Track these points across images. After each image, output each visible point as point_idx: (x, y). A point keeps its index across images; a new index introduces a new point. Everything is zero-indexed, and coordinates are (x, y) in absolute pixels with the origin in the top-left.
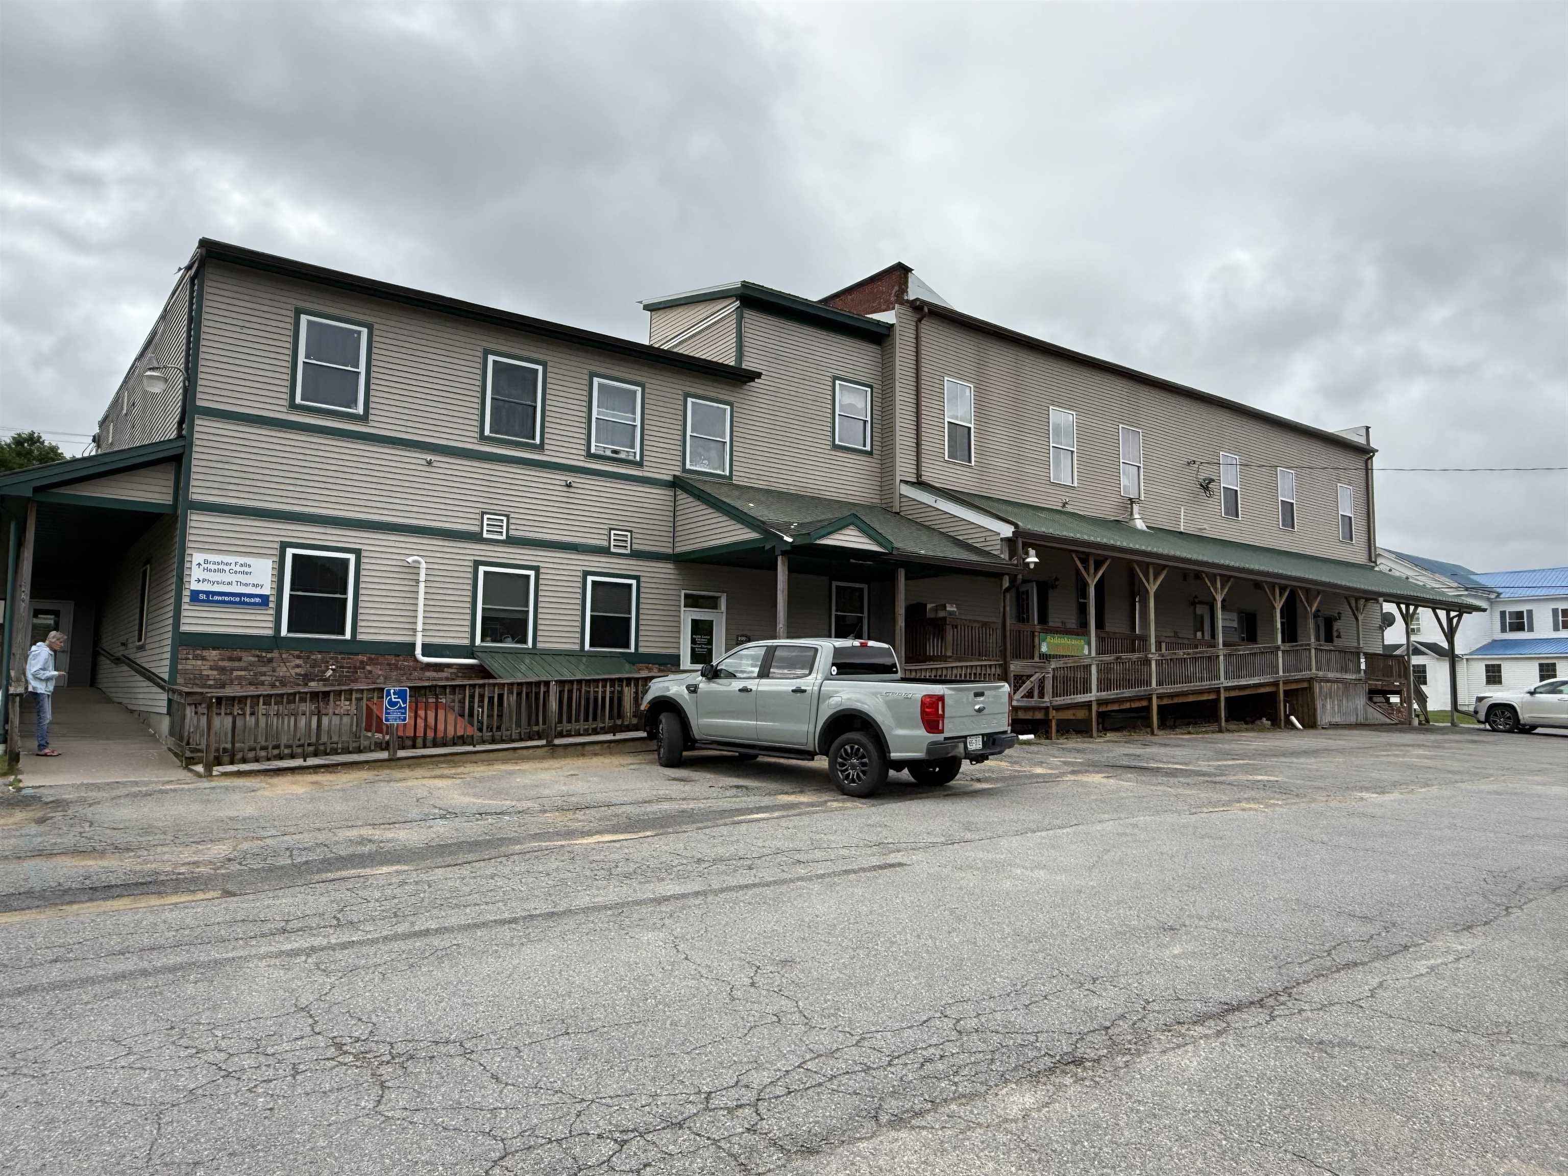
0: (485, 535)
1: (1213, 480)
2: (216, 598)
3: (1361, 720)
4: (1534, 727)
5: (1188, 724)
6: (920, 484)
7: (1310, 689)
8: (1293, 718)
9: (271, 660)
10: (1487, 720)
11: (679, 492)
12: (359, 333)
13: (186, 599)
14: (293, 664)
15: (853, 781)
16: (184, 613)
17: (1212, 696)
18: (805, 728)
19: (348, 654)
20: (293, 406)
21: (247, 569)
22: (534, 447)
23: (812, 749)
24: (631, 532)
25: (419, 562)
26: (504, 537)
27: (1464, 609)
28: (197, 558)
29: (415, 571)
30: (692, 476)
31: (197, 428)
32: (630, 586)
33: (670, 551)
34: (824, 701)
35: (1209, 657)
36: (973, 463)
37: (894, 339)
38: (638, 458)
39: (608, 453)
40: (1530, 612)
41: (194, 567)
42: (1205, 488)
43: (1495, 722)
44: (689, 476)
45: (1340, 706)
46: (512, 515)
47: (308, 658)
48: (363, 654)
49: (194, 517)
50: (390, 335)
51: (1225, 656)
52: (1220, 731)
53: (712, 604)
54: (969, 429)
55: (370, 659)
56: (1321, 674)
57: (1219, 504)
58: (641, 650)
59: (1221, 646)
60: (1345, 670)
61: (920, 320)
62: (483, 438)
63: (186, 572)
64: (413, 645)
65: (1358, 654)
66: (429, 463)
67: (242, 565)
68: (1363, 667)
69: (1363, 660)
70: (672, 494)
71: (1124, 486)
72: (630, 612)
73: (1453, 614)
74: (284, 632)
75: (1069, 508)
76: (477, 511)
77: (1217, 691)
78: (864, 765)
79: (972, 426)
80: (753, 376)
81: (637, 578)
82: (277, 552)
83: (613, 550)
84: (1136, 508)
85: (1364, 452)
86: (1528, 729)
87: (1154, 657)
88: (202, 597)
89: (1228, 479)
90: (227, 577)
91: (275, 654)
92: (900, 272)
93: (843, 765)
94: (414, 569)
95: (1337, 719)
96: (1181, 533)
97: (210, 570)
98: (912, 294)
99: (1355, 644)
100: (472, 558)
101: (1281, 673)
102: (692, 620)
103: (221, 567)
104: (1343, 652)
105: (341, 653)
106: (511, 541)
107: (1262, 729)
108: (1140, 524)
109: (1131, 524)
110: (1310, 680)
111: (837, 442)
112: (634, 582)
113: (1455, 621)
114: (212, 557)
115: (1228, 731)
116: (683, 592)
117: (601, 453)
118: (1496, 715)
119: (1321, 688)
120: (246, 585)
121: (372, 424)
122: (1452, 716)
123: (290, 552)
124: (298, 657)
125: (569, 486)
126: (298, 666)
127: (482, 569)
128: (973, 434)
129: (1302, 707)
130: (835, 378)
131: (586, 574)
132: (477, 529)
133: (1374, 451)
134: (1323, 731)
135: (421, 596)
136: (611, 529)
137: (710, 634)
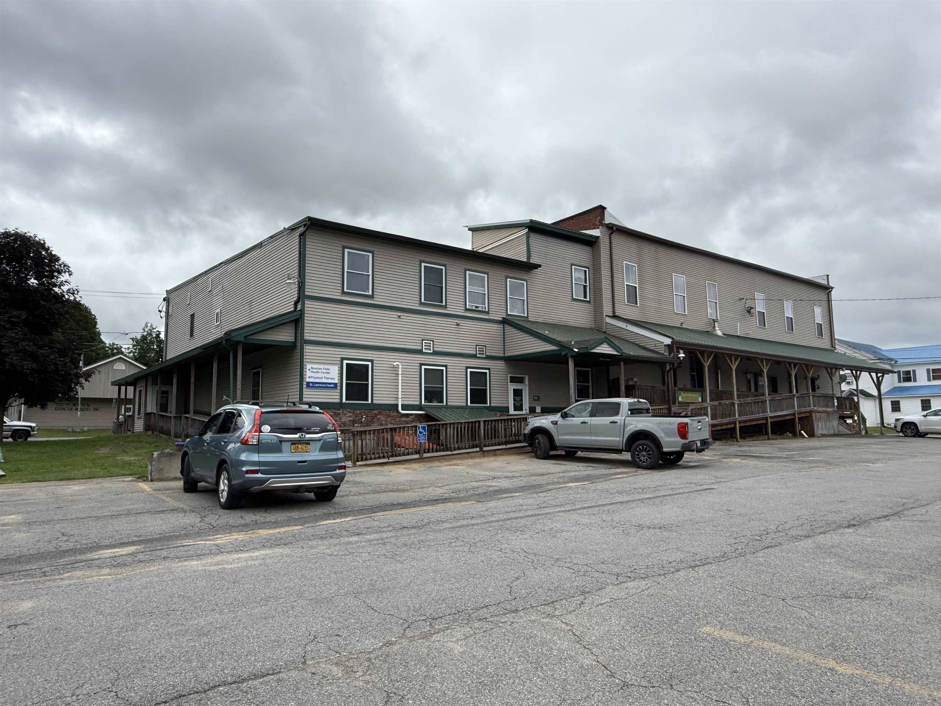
0: (424, 351)
1: (752, 308)
2: (316, 385)
3: (836, 432)
4: (927, 434)
5: (753, 436)
6: (615, 317)
7: (811, 416)
8: (803, 432)
9: (339, 414)
10: (901, 431)
11: (506, 326)
12: (368, 256)
13: (305, 386)
14: (348, 415)
15: (644, 462)
16: (304, 393)
17: (764, 422)
18: (618, 439)
19: (370, 410)
20: (343, 293)
21: (328, 371)
22: (443, 306)
23: (621, 448)
24: (485, 346)
25: (398, 365)
26: (431, 351)
27: (885, 372)
28: (309, 366)
29: (396, 369)
30: (512, 318)
31: (306, 305)
32: (486, 373)
33: (502, 355)
34: (627, 426)
35: (762, 401)
36: (638, 305)
37: (599, 244)
38: (487, 310)
39: (474, 308)
40: (914, 371)
41: (307, 371)
42: (749, 312)
43: (906, 432)
44: (510, 317)
45: (825, 426)
46: (435, 340)
47: (354, 412)
48: (376, 410)
49: (307, 347)
50: (381, 256)
51: (769, 400)
52: (769, 439)
53: (520, 381)
54: (636, 287)
55: (379, 412)
56: (815, 408)
57: (756, 320)
58: (492, 405)
59: (767, 396)
60: (828, 406)
61: (611, 234)
62: (421, 304)
63: (304, 373)
64: (397, 405)
65: (833, 397)
66: (399, 317)
67: (326, 369)
68: (836, 404)
69: (835, 401)
70: (502, 326)
71: (710, 313)
72: (486, 386)
73: (879, 375)
74: (344, 401)
75: (684, 326)
76: (420, 339)
77: (766, 419)
78: (649, 454)
79: (637, 286)
80: (537, 266)
81: (489, 369)
82: (339, 362)
83: (478, 355)
84: (716, 324)
85: (827, 289)
86: (923, 435)
87: (736, 402)
88: (311, 385)
89: (760, 307)
90: (320, 375)
91: (341, 411)
92: (601, 209)
93: (638, 455)
94: (396, 368)
95: (825, 432)
96: (738, 336)
97: (313, 372)
98: (607, 221)
99: (831, 393)
100: (419, 362)
101: (796, 409)
102: (514, 389)
103: (318, 370)
104: (826, 397)
105: (367, 410)
106: (435, 353)
107: (788, 438)
108: (719, 333)
109: (714, 333)
110: (810, 412)
111: (574, 297)
112: (487, 371)
113: (881, 378)
114: (315, 366)
115: (773, 439)
116: (509, 375)
117: (471, 308)
118: (906, 428)
119: (816, 416)
120: (328, 378)
121: (375, 299)
122: (881, 429)
123: (345, 362)
124: (350, 412)
125: (458, 325)
126: (350, 416)
127: (423, 367)
128: (637, 290)
129: (807, 425)
130: (572, 265)
131: (467, 368)
132: (420, 348)
133: (832, 288)
134: (819, 438)
135: (400, 381)
136: (477, 345)
137: (521, 395)
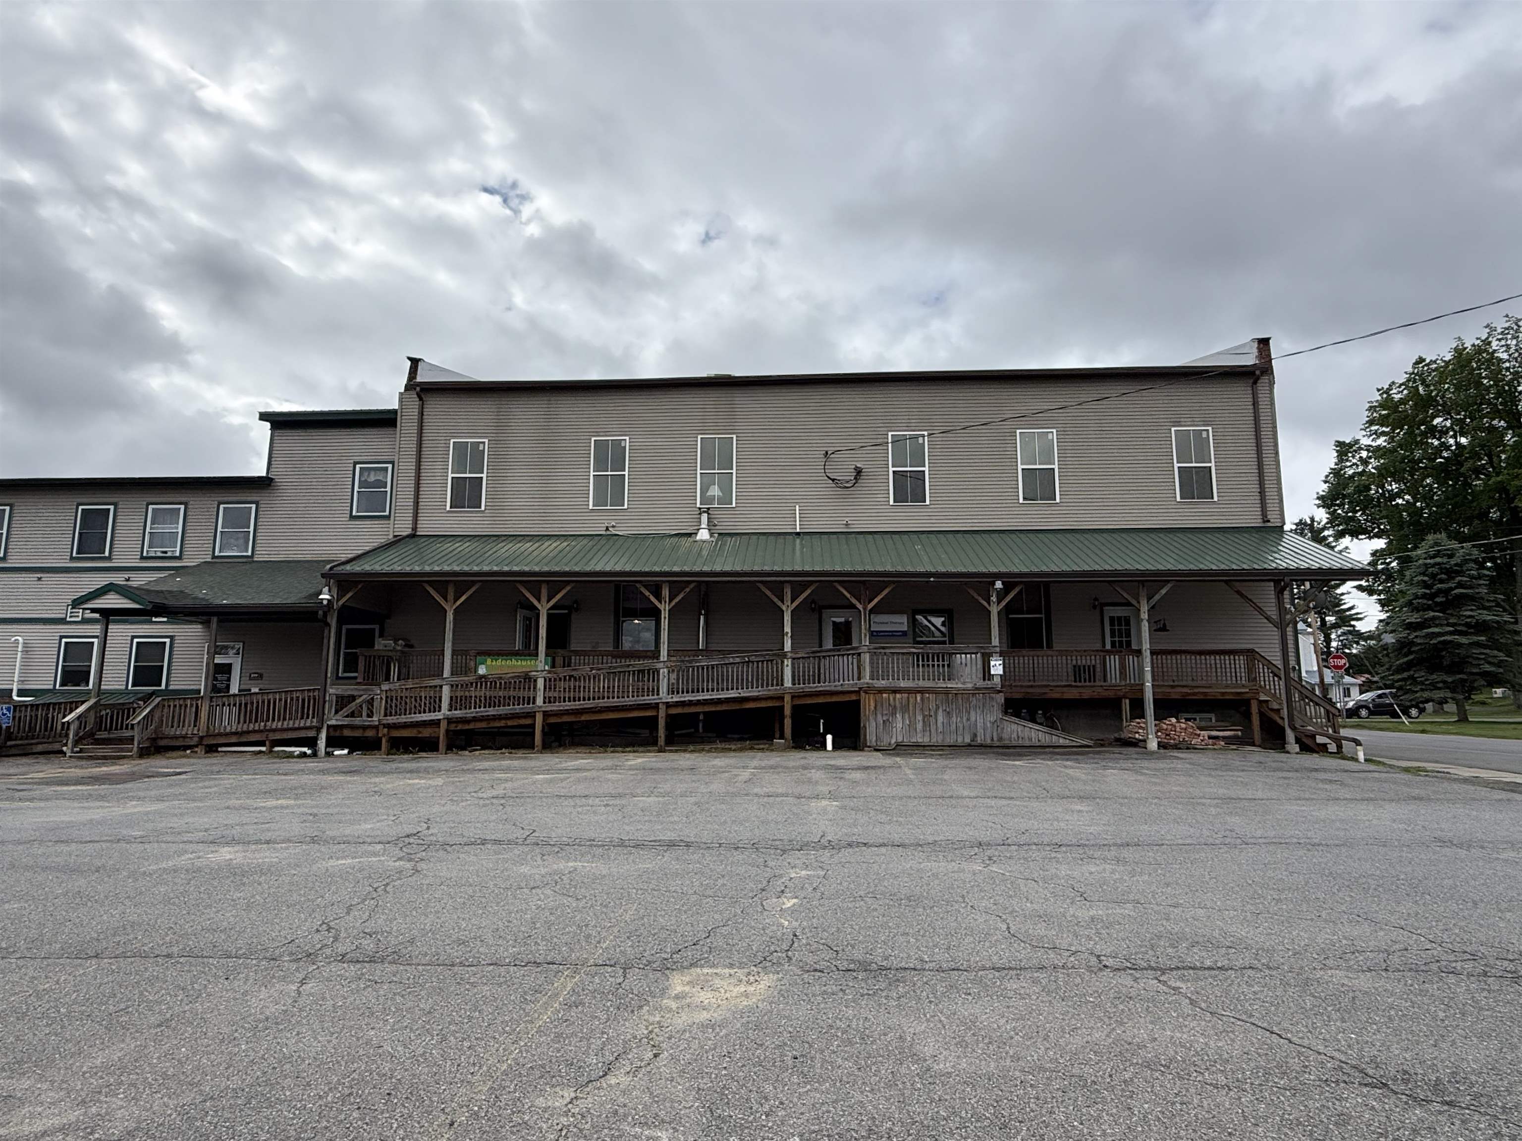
0: (68, 619)
7: (861, 702)
12: (5, 510)
22: (105, 558)
25: (19, 640)
26: (80, 619)
29: (17, 646)
30: (222, 560)
32: (165, 643)
36: (484, 508)
38: (178, 554)
39: (156, 554)
42: (833, 479)
44: (217, 560)
45: (928, 723)
50: (23, 508)
54: (481, 478)
56: (874, 683)
58: (171, 687)
61: (422, 399)
62: (73, 558)
64: (10, 691)
66: (39, 579)
71: (706, 497)
72: (163, 662)
75: (614, 531)
76: (65, 604)
79: (484, 475)
80: (266, 480)
81: (171, 637)
84: (705, 518)
94: (15, 644)
95: (920, 739)
98: (420, 379)
100: (57, 634)
101: (787, 686)
106: (85, 621)
108: (704, 534)
109: (696, 535)
110: (856, 692)
111: (354, 512)
112: (168, 640)
116: (207, 644)
117: (151, 555)
119: (872, 701)
121: (8, 561)
125: (128, 580)
127: (64, 640)
128: (484, 482)
130: (357, 462)
131: (133, 637)
132: (64, 616)
135: (19, 660)
137: (230, 673)
